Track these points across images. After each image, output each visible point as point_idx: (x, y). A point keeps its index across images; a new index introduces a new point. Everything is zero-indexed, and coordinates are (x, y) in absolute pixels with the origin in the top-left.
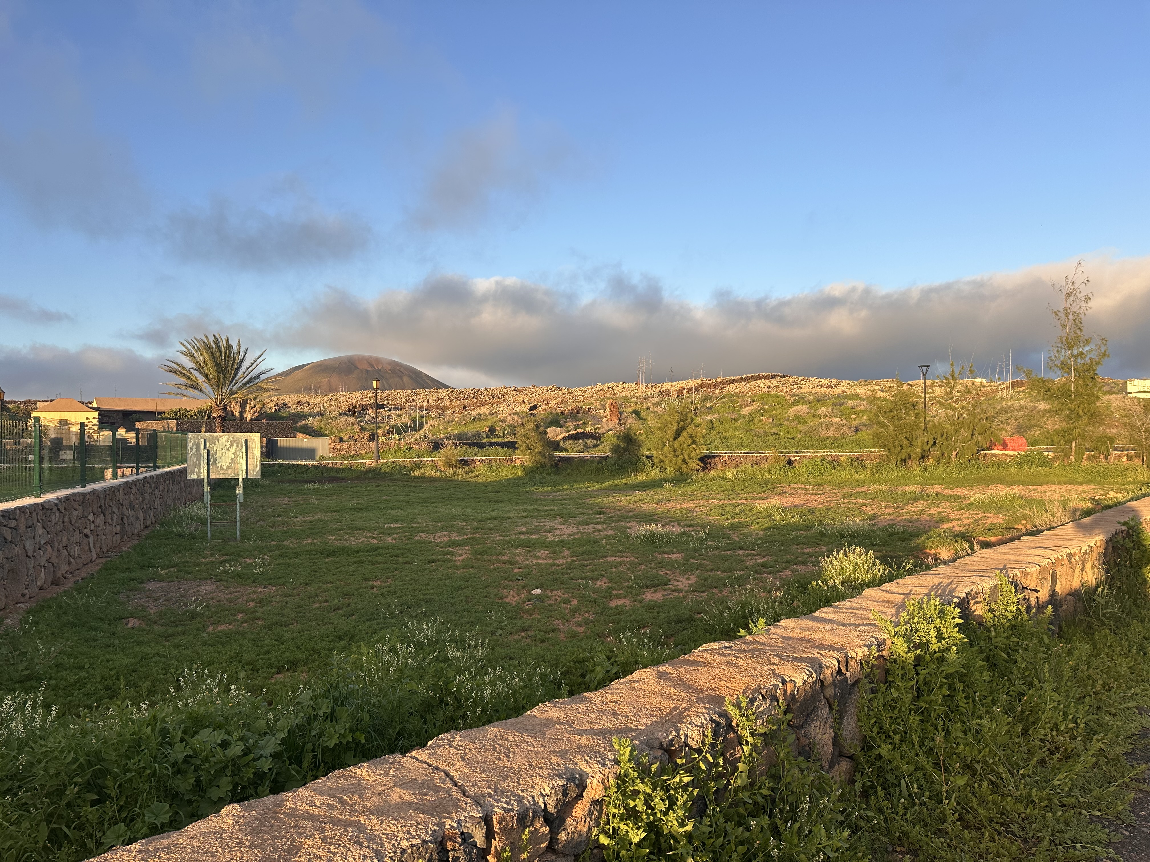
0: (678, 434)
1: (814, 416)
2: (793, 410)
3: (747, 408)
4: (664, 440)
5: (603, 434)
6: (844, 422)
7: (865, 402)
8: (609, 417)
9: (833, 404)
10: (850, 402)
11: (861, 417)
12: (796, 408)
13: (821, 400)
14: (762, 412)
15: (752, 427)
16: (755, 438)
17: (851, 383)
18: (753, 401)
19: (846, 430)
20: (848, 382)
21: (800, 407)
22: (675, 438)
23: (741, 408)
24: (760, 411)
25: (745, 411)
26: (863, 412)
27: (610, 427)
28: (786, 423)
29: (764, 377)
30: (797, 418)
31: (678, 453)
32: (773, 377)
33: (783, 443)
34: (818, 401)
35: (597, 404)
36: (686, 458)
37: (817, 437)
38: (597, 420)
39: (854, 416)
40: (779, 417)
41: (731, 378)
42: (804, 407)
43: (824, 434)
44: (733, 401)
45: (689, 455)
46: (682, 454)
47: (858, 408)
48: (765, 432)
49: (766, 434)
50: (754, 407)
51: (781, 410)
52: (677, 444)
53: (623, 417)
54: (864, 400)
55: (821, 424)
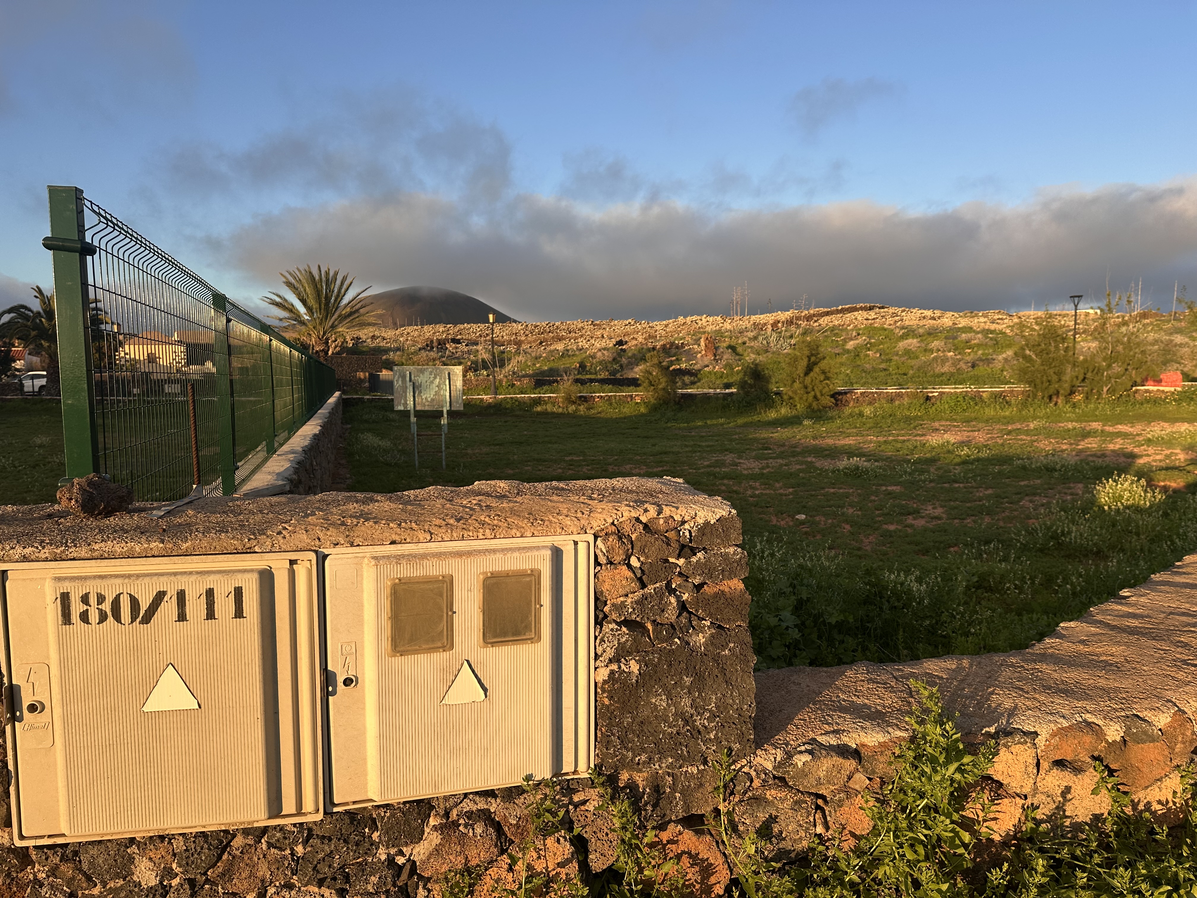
0: (809, 370)
1: (925, 350)
2: (902, 345)
3: (852, 343)
4: (795, 376)
5: (700, 370)
6: (959, 357)
7: (980, 336)
8: (703, 352)
9: (946, 338)
10: (964, 335)
11: (976, 352)
12: (907, 341)
13: (932, 333)
14: (868, 346)
15: (859, 363)
16: (864, 375)
17: (956, 315)
18: (859, 334)
19: (962, 365)
20: (952, 313)
21: (910, 341)
22: (806, 374)
23: (846, 342)
24: (866, 345)
25: (850, 345)
26: (979, 346)
27: (706, 363)
28: (895, 358)
29: (861, 309)
30: (907, 352)
31: (809, 390)
32: (871, 308)
33: (895, 380)
34: (930, 334)
35: (688, 339)
36: (818, 394)
37: (932, 372)
38: (691, 355)
39: (969, 351)
40: (888, 351)
41: (826, 310)
42: (915, 340)
43: (939, 369)
44: (836, 335)
45: (821, 392)
46: (813, 390)
47: (973, 342)
48: (873, 367)
49: (875, 370)
50: (860, 341)
51: (888, 345)
52: (808, 380)
53: (719, 352)
54: (978, 333)
55: (935, 359)
